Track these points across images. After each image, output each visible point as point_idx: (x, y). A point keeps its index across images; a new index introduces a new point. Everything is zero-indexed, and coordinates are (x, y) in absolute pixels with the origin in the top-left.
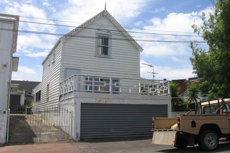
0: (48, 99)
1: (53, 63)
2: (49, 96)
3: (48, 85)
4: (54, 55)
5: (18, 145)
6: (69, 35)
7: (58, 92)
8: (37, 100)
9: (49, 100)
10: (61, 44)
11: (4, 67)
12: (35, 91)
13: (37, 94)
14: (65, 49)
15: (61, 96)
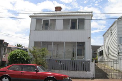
0: (108, 55)
1: (111, 35)
2: (110, 53)
3: (108, 47)
4: (111, 30)
5: (101, 79)
6: (120, 19)
7: (116, 51)
8: (100, 55)
9: (110, 55)
10: (116, 24)
11: (89, 38)
12: (99, 50)
13: (100, 52)
14: (119, 27)
15: (118, 53)
